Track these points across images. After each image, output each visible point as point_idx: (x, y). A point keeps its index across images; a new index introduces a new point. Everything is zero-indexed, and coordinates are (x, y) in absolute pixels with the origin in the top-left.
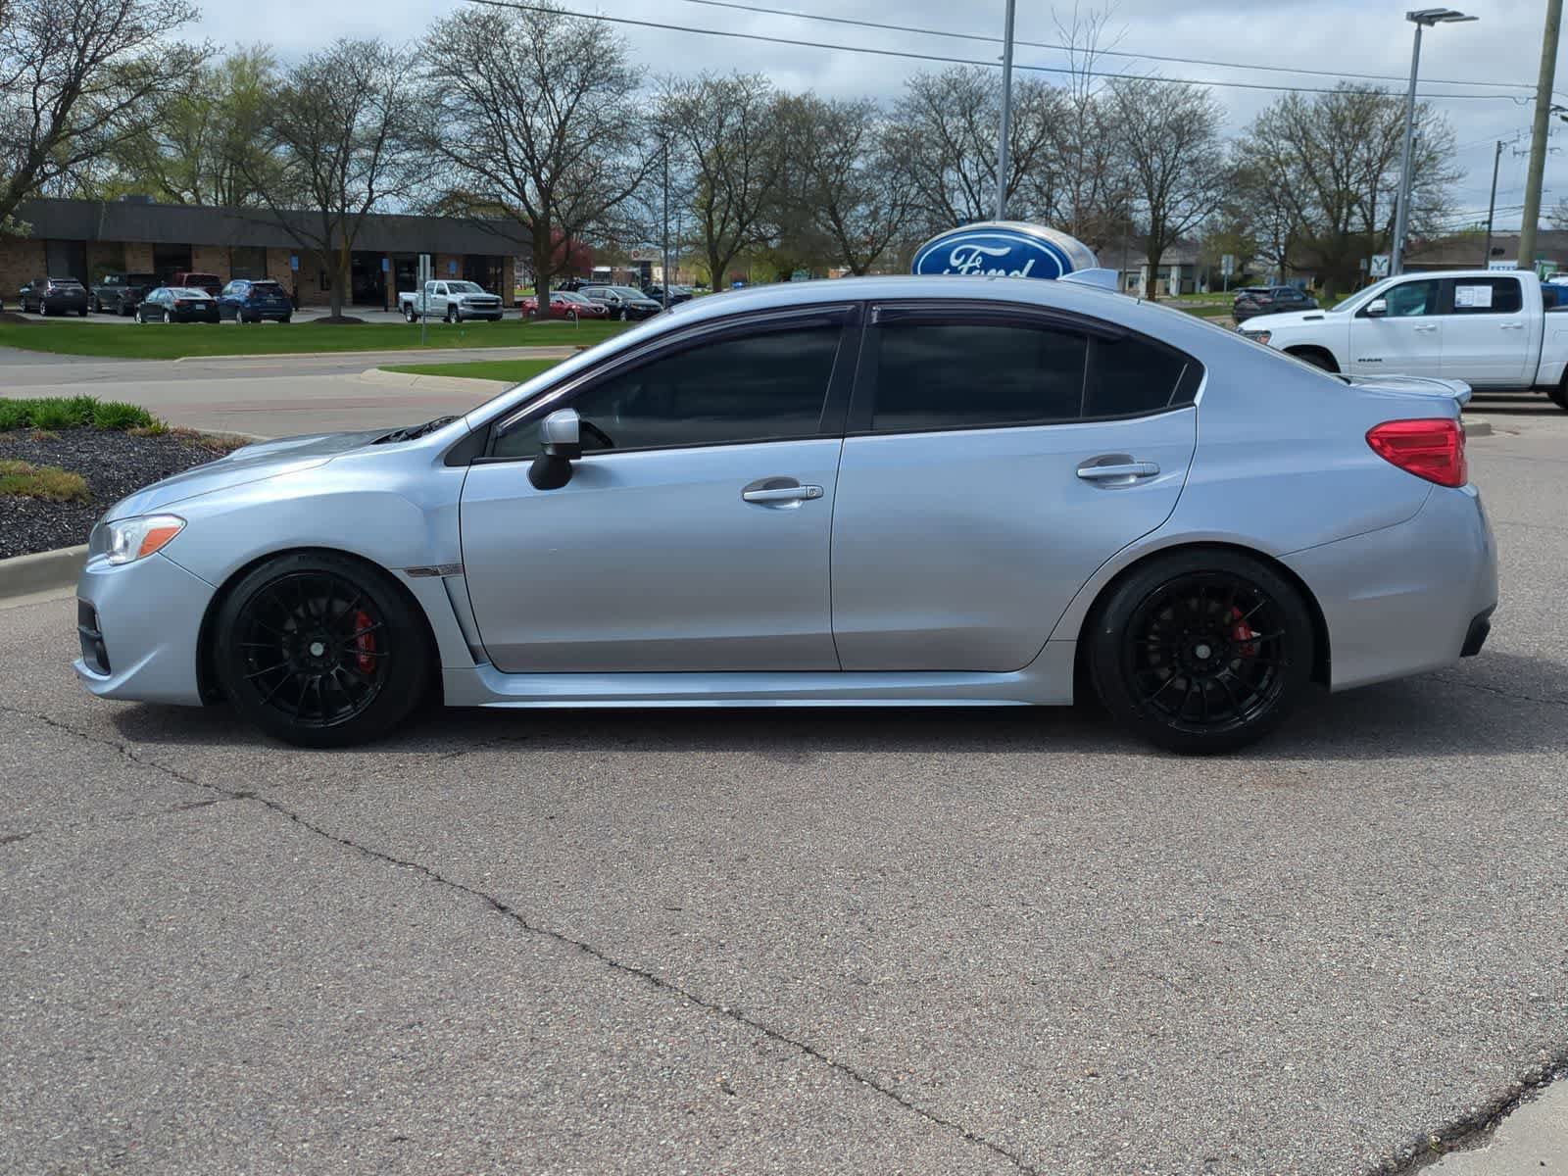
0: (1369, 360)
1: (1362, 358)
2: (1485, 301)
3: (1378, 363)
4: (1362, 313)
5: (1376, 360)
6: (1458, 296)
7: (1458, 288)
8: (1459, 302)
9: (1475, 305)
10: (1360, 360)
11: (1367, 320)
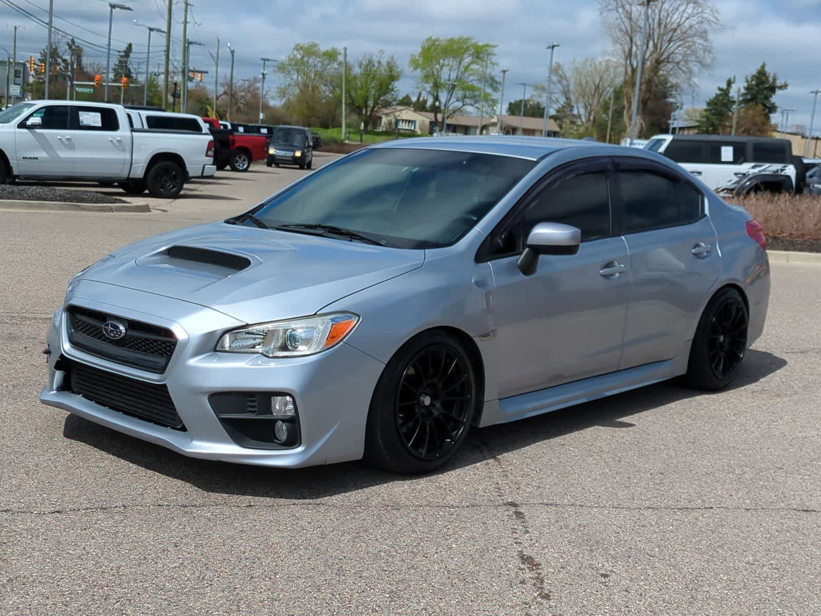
0: (29, 158)
1: (25, 156)
2: (98, 123)
3: (35, 160)
4: (22, 125)
5: (34, 158)
6: (81, 118)
7: (80, 113)
8: (82, 122)
9: (92, 125)
10: (24, 158)
11: (25, 131)
